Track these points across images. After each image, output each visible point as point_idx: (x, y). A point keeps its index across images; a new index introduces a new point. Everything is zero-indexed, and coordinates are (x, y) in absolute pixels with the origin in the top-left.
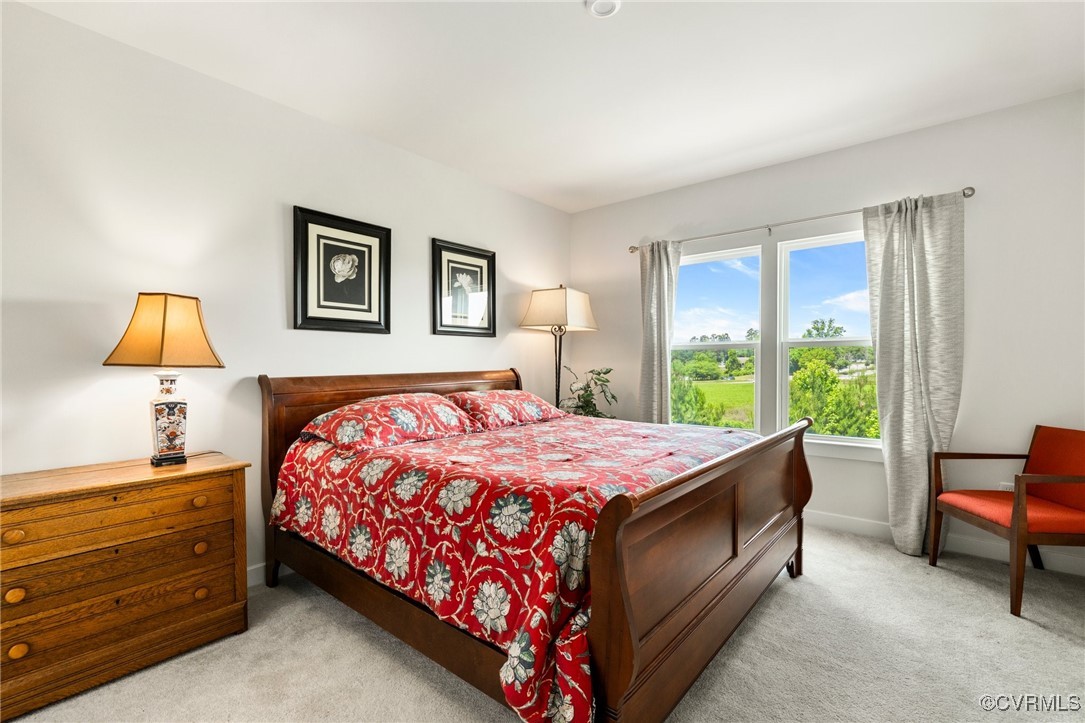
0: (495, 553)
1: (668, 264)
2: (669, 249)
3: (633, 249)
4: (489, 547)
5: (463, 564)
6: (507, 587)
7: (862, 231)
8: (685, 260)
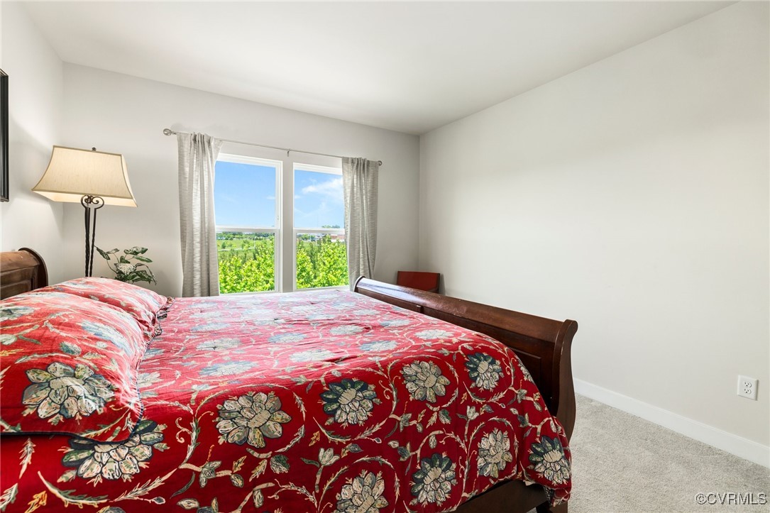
0: (485, 408)
1: (211, 157)
2: (212, 144)
3: (168, 132)
4: (478, 407)
5: (459, 440)
6: (502, 428)
7: (341, 169)
8: (222, 157)
